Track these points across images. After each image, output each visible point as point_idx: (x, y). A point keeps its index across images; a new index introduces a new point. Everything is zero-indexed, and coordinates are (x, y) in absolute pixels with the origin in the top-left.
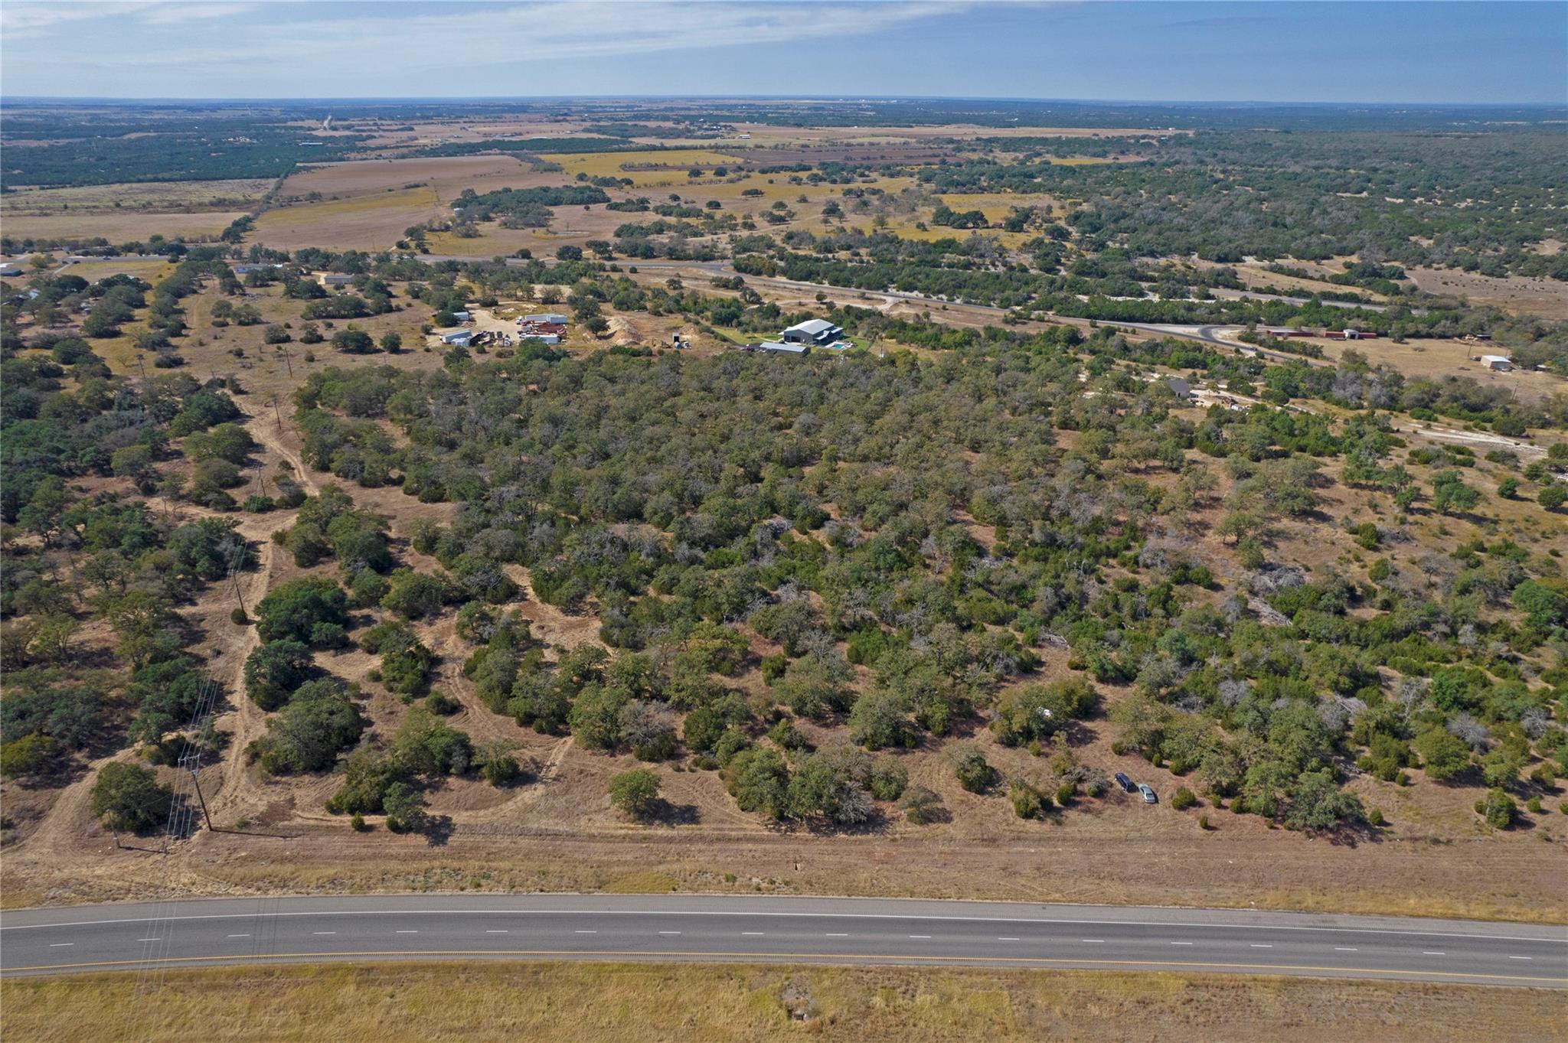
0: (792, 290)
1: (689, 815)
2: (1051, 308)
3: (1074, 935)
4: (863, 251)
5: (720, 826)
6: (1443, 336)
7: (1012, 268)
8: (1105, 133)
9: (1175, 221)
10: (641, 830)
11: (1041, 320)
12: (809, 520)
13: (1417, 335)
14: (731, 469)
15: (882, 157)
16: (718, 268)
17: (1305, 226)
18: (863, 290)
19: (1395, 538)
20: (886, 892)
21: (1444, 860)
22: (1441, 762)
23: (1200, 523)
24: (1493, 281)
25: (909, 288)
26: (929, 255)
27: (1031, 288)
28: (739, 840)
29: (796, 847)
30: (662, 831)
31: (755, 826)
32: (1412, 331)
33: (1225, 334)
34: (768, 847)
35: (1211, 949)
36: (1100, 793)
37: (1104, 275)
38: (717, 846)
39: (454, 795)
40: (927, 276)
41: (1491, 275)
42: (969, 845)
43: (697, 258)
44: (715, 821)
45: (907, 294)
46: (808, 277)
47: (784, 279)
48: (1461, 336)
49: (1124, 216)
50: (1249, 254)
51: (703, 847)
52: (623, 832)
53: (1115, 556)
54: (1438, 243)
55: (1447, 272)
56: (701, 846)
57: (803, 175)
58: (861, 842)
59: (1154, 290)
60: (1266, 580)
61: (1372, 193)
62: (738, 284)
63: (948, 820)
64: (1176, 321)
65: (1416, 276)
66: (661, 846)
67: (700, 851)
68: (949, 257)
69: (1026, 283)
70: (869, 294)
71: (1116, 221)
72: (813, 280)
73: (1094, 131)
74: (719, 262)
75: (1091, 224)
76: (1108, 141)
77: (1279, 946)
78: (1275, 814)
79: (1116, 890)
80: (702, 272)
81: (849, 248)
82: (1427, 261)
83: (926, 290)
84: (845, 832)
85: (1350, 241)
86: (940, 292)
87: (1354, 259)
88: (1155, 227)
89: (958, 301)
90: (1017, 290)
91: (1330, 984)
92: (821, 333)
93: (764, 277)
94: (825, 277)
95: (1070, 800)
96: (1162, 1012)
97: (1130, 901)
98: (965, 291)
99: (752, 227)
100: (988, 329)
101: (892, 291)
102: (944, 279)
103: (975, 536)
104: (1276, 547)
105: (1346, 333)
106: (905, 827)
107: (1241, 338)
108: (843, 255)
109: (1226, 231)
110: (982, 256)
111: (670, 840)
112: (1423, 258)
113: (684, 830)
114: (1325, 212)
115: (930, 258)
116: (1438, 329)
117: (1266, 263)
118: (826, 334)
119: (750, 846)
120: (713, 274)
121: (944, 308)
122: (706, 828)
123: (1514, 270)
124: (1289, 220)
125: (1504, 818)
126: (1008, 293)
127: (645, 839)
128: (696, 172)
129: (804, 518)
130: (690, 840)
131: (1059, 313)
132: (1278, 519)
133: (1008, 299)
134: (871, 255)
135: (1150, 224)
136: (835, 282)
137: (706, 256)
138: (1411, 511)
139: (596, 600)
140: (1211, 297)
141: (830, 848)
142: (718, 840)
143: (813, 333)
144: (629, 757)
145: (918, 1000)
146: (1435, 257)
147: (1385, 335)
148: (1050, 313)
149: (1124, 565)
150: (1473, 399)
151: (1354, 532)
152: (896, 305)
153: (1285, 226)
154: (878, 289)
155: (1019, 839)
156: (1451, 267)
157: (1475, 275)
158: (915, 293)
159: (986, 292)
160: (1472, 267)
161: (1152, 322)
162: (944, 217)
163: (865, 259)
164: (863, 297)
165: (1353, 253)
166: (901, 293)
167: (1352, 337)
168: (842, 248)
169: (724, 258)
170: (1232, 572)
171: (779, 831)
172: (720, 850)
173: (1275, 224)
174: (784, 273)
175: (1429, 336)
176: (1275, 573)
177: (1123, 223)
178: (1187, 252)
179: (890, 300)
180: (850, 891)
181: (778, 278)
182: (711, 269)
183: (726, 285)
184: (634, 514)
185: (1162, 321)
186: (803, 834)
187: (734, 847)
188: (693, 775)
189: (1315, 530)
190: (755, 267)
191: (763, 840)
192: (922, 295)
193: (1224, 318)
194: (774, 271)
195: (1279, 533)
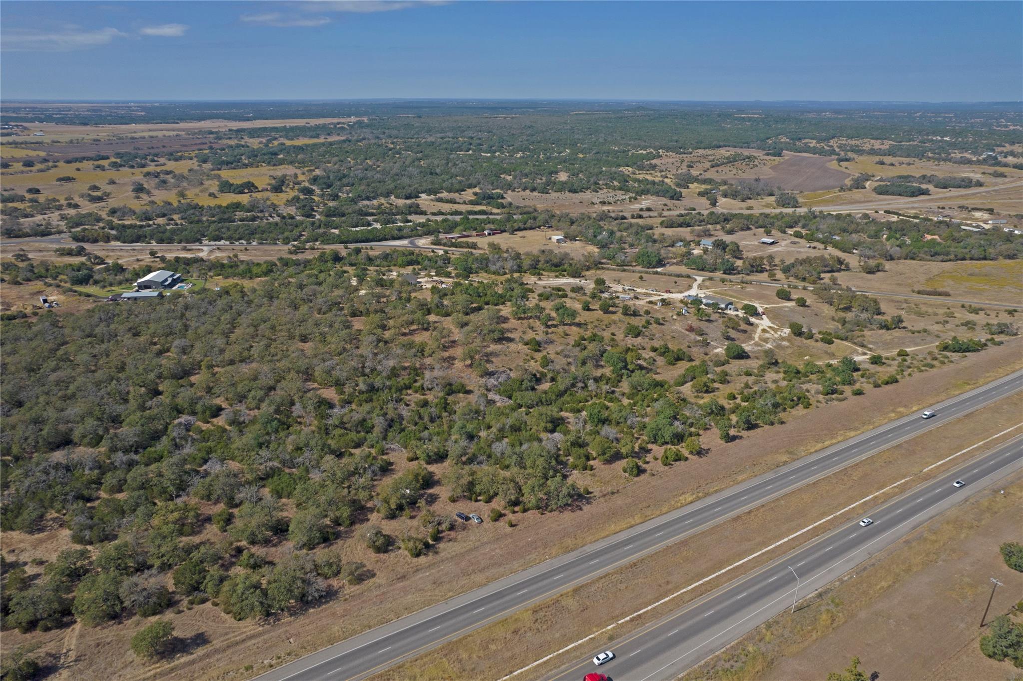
0: (127, 251)
1: (201, 639)
2: (316, 240)
3: (467, 612)
4: (175, 217)
5: (226, 637)
6: (531, 228)
7: (284, 218)
8: (313, 122)
9: (376, 177)
10: (166, 665)
11: (313, 249)
12: (208, 413)
13: (519, 229)
14: (136, 392)
15: (164, 147)
16: (58, 241)
17: (447, 173)
18: (183, 244)
19: (546, 343)
20: (355, 632)
21: (619, 501)
22: (604, 453)
23: (449, 357)
24: (544, 195)
25: (219, 239)
26: (225, 214)
27: (300, 229)
28: (243, 641)
29: (284, 629)
30: (184, 659)
31: (252, 627)
32: (516, 227)
33: (423, 242)
34: (265, 637)
35: (537, 589)
36: (452, 528)
37: (343, 215)
38: (229, 652)
40: (228, 229)
41: (542, 193)
42: (391, 585)
44: (221, 635)
45: (217, 243)
46: (138, 239)
47: (118, 243)
48: (539, 227)
49: (344, 176)
50: (422, 192)
51: (219, 656)
52: (152, 672)
53: (410, 388)
54: (515, 177)
55: (522, 193)
56: (217, 656)
57: (105, 163)
58: (326, 609)
59: (376, 221)
60: (492, 381)
61: (474, 151)
62: (80, 252)
63: (374, 575)
64: (394, 238)
65: (510, 197)
66: (186, 669)
67: (218, 660)
68: (239, 214)
69: (297, 226)
70: (189, 246)
71: (340, 180)
72: (143, 242)
73: (305, 121)
75: (325, 183)
76: (317, 127)
77: (566, 573)
78: (542, 507)
79: (479, 578)
80: (43, 245)
81: (164, 215)
82: (512, 188)
83: (230, 238)
84: (314, 607)
85: (472, 180)
86: (240, 239)
87: (477, 190)
88: (365, 182)
89: (254, 243)
90: (292, 231)
91: (593, 582)
92: (166, 280)
93: (101, 243)
94: (152, 238)
95: (437, 538)
96: (525, 632)
97: (489, 581)
98: (257, 236)
99: (76, 206)
100: (281, 259)
101: (205, 242)
102: (240, 230)
103: (324, 396)
104: (492, 362)
105: (486, 232)
106: (350, 590)
107: (432, 244)
108: (161, 221)
109: (406, 181)
110: (262, 211)
111: (193, 662)
112: (510, 187)
113: (200, 651)
114: (455, 165)
115: (226, 216)
116: (528, 225)
117: (433, 197)
118: (170, 280)
119: (253, 641)
120: (55, 246)
121: (246, 249)
122: (217, 643)
123: (552, 189)
124: (438, 171)
125: (635, 471)
126: (287, 234)
127: (172, 670)
129: (204, 412)
130: (208, 656)
131: (323, 242)
132: (489, 346)
133: (287, 238)
134: (182, 219)
135: (361, 180)
136: (160, 241)
137: (44, 232)
138: (548, 327)
139: (57, 515)
140: (410, 221)
141: (307, 621)
142: (229, 647)
143: (160, 281)
144: (135, 618)
146: (515, 185)
147: (505, 231)
148: (317, 243)
149: (416, 392)
150: (555, 261)
151: (526, 344)
152: (211, 251)
153: (437, 174)
154: (194, 242)
155: (418, 570)
156: (524, 190)
157: (535, 194)
158: (222, 242)
159: (271, 235)
160: (533, 190)
161: (380, 241)
162: (226, 187)
163: (179, 222)
164: (185, 249)
165: (475, 187)
166: (213, 243)
167: (489, 234)
168: (159, 216)
169: (60, 232)
170: (473, 381)
171: (269, 624)
172: (233, 653)
173: (431, 174)
174: (117, 239)
175: (525, 229)
176: (496, 376)
177: (345, 181)
178: (387, 195)
179: (205, 248)
180: (331, 641)
181: (113, 243)
182: (52, 242)
183: (70, 253)
184: (66, 442)
185: (386, 239)
186: (286, 619)
187: (242, 646)
188: (192, 611)
189: (508, 347)
190: (90, 237)
191: (260, 634)
192: (228, 243)
193: (420, 233)
194: (108, 238)
195: (491, 354)
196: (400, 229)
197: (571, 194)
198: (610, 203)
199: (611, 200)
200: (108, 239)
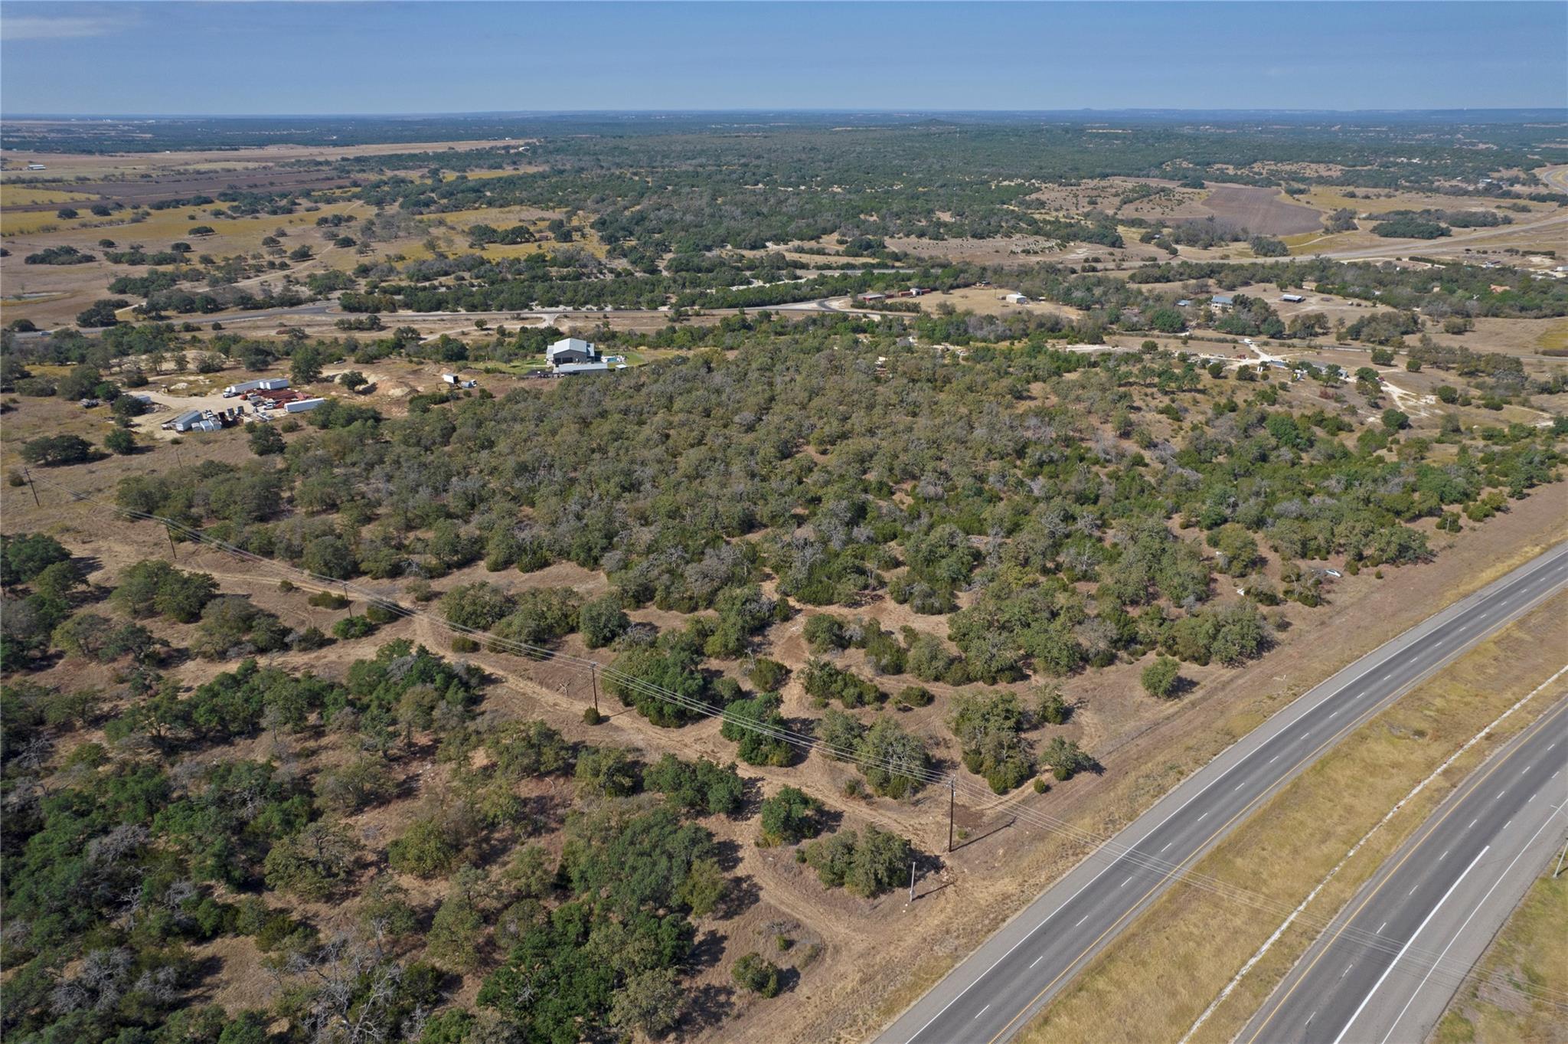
0: (434, 321)
2: (693, 304)
4: (464, 275)
6: (967, 285)
7: (619, 275)
8: (462, 147)
11: (697, 314)
13: (952, 287)
16: (323, 312)
19: (1180, 411)
21: (1463, 553)
24: (943, 242)
25: (554, 303)
28: (1228, 682)
31: (1222, 671)
32: (947, 284)
33: (837, 304)
37: (703, 270)
38: (1229, 690)
42: (1321, 630)
43: (282, 304)
44: (1203, 678)
45: (556, 309)
46: (435, 306)
47: (410, 312)
48: (973, 284)
50: (768, 240)
54: (882, 218)
58: (1281, 652)
61: (766, 184)
64: (795, 300)
67: (1227, 696)
68: (555, 271)
70: (523, 314)
72: (446, 309)
74: (311, 305)
80: (307, 317)
81: (446, 273)
82: (887, 233)
83: (570, 303)
85: (822, 223)
86: (586, 303)
89: (609, 309)
90: (654, 291)
94: (454, 305)
98: (605, 299)
101: (537, 308)
105: (914, 291)
107: (854, 306)
108: (447, 281)
109: (733, 224)
110: (585, 266)
115: (540, 273)
119: (1238, 682)
121: (606, 317)
122: (1207, 684)
128: (68, 213)
131: (705, 306)
133: (649, 301)
136: (472, 308)
137: (286, 301)
140: (799, 278)
141: (1276, 662)
142: (1223, 686)
146: (891, 229)
147: (935, 289)
152: (556, 319)
154: (522, 308)
157: (925, 240)
158: (561, 308)
159: (624, 298)
161: (778, 303)
163: (476, 282)
166: (549, 309)
167: (920, 293)
168: (438, 274)
169: (314, 300)
172: (1232, 691)
174: (407, 306)
175: (961, 286)
179: (545, 316)
180: (1324, 674)
181: (401, 312)
182: (313, 313)
185: (785, 302)
186: (1250, 663)
187: (1233, 686)
190: (366, 304)
191: (1239, 676)
192: (570, 309)
193: (825, 292)
194: (391, 305)
196: (794, 288)
197: (975, 240)
198: (1036, 253)
199: (1036, 248)
200: (393, 307)
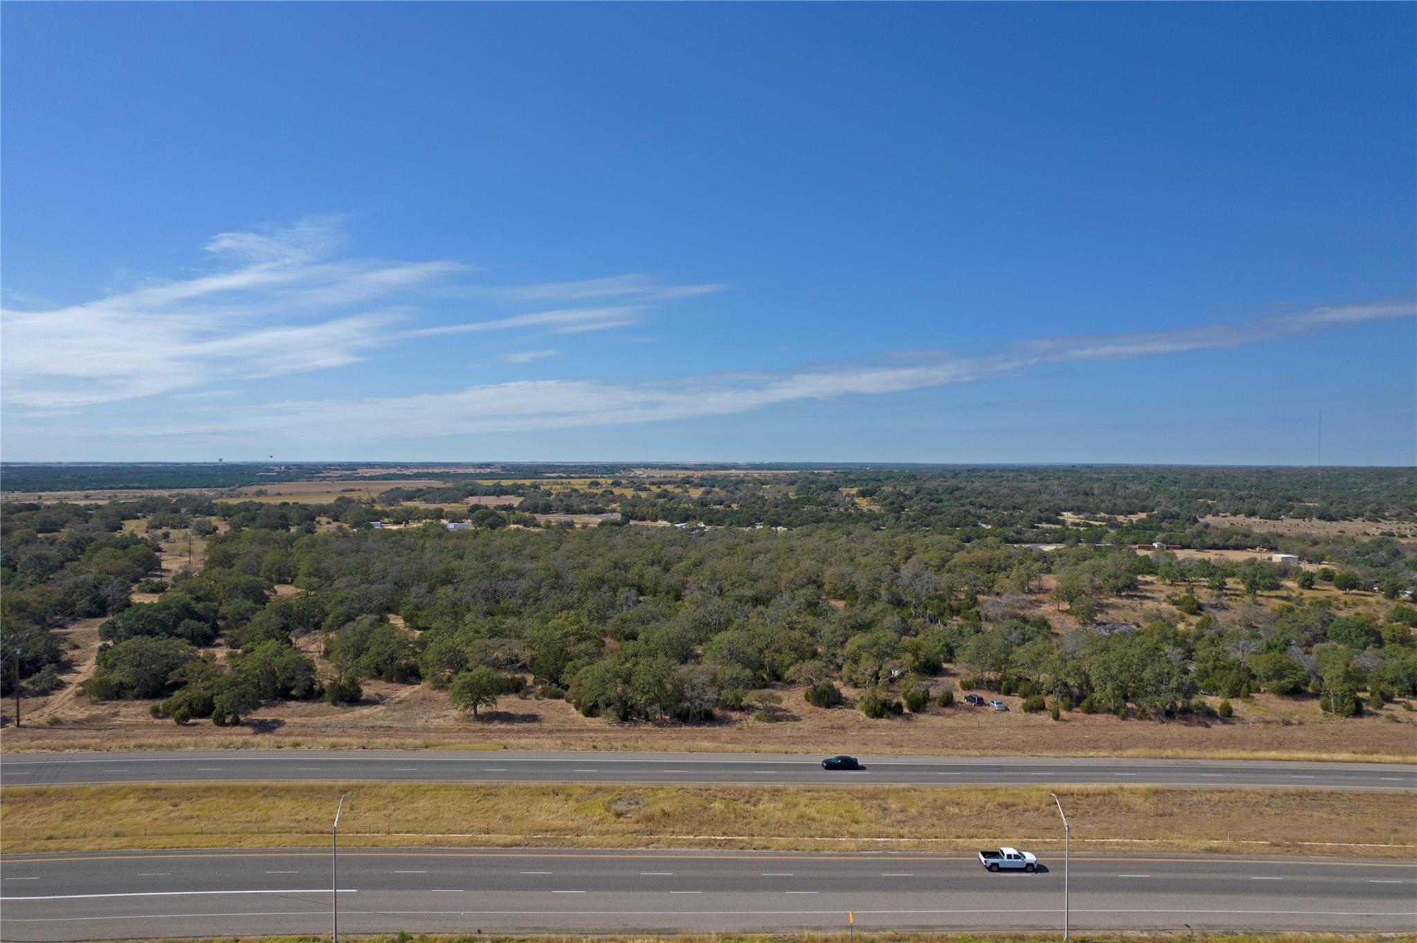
1: (531, 719)
3: (928, 771)
5: (562, 724)
6: (1237, 548)
9: (1001, 492)
10: (479, 725)
13: (1214, 548)
19: (1212, 606)
20: (731, 750)
21: (1299, 733)
22: (1281, 676)
23: (1035, 601)
24: (1271, 522)
28: (580, 731)
29: (639, 734)
30: (501, 726)
35: (1073, 777)
36: (950, 706)
38: (556, 735)
39: (291, 709)
41: (1269, 518)
42: (818, 732)
44: (557, 722)
49: (958, 489)
51: (542, 734)
52: (461, 726)
55: (1232, 518)
56: (539, 734)
58: (707, 731)
59: (985, 522)
60: (1101, 631)
63: (797, 720)
65: (1207, 520)
71: (951, 493)
77: (1142, 773)
78: (1125, 714)
82: (1214, 511)
84: (691, 725)
85: (1150, 503)
87: (1154, 512)
88: (985, 495)
91: (1199, 792)
95: (919, 708)
97: (985, 754)
104: (1107, 614)
105: (1156, 545)
106: (754, 724)
108: (717, 507)
111: (509, 730)
112: (1210, 510)
113: (523, 726)
116: (1232, 542)
117: (1080, 515)
122: (546, 725)
130: (528, 730)
132: (1107, 600)
134: (741, 506)
138: (1225, 594)
140: (1037, 528)
141: (674, 735)
142: (559, 731)
145: (761, 807)
146: (1220, 508)
147: (1190, 548)
149: (966, 618)
151: (1175, 603)
153: (1093, 495)
156: (1235, 514)
157: (1255, 519)
160: (1251, 514)
163: (736, 509)
165: (1152, 509)
167: (1161, 547)
170: (1066, 625)
171: (622, 726)
172: (560, 737)
175: (1226, 548)
177: (958, 494)
186: (647, 727)
187: (576, 735)
188: (540, 702)
189: (1141, 604)
190: (639, 514)
191: (604, 731)
194: (657, 517)
195: (1108, 605)
196: (1019, 532)
200: (655, 520)
